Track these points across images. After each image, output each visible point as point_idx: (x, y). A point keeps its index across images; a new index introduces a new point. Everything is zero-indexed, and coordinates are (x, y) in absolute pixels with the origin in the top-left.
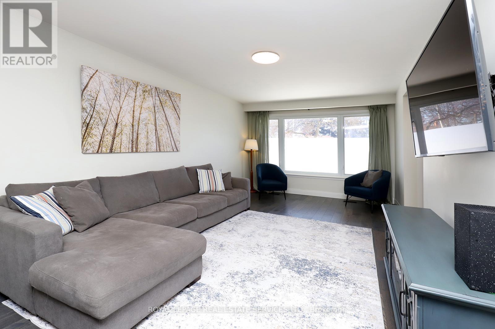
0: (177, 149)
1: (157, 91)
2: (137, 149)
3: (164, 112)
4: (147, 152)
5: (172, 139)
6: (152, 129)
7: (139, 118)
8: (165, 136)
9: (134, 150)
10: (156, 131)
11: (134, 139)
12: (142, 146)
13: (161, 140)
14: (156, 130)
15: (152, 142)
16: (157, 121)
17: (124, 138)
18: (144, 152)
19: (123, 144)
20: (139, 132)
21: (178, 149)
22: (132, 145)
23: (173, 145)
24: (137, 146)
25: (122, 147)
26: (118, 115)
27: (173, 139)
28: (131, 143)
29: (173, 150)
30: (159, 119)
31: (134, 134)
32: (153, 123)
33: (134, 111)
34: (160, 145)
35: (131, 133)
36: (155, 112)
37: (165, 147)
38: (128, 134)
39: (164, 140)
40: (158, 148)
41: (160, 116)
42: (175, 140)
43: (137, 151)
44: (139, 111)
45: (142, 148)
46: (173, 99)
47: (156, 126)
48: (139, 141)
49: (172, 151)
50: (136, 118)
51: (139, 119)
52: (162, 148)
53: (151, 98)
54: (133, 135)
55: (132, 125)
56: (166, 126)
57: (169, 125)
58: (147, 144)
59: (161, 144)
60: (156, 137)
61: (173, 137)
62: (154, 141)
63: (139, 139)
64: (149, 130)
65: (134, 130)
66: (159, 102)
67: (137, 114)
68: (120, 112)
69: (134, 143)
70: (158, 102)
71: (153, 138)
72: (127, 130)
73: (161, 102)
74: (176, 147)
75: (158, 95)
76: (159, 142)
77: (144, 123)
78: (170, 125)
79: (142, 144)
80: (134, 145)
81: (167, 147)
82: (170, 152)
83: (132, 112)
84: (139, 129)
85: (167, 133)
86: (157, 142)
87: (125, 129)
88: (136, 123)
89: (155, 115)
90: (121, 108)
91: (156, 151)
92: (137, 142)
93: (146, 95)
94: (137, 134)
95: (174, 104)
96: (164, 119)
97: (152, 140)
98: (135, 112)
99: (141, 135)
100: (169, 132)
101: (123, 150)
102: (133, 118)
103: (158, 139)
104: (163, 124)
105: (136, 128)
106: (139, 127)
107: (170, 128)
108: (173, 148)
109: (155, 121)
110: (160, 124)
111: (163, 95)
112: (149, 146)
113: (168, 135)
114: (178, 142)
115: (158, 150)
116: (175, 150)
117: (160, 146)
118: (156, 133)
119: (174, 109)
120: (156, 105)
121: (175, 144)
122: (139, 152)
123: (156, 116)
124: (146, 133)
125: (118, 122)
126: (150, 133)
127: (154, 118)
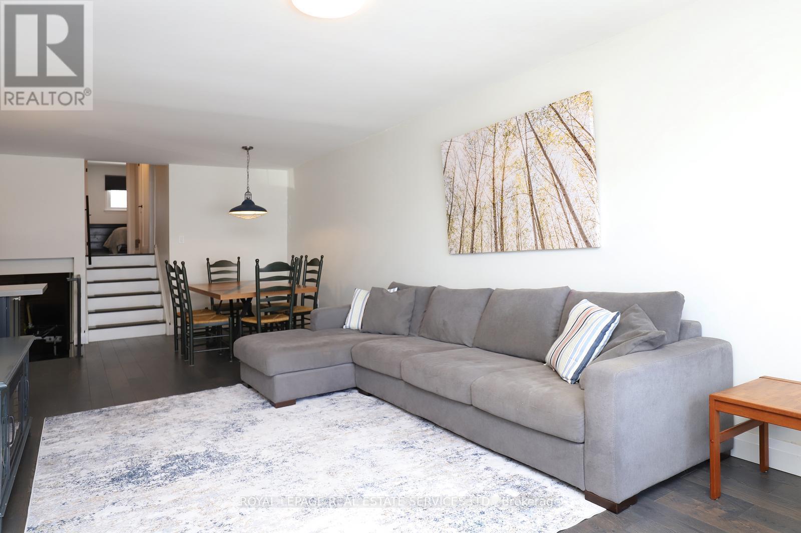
0: (587, 242)
1: (529, 119)
2: (502, 245)
3: (547, 158)
4: (518, 250)
5: (570, 216)
6: (525, 204)
7: (502, 188)
8: (552, 212)
9: (499, 247)
10: (532, 206)
11: (498, 228)
12: (510, 240)
13: (543, 225)
14: (532, 204)
15: (527, 230)
16: (533, 184)
17: (485, 229)
18: (513, 252)
19: (485, 240)
20: (503, 215)
21: (590, 241)
22: (496, 239)
23: (574, 233)
24: (503, 240)
25: (484, 244)
26: (476, 193)
27: (575, 218)
28: (494, 235)
29: (576, 245)
30: (537, 177)
31: (497, 220)
32: (526, 190)
33: (493, 179)
34: (541, 235)
35: (493, 218)
36: (528, 166)
37: (554, 239)
38: (489, 221)
39: (552, 223)
40: (539, 243)
41: (540, 171)
42: (579, 218)
43: (502, 250)
44: (500, 176)
45: (510, 243)
46: (565, 116)
47: (532, 195)
48: (504, 232)
49: (574, 247)
50: (498, 191)
51: (502, 191)
52: (547, 241)
53: (518, 142)
54: (495, 222)
55: (493, 204)
56: (554, 188)
57: (561, 184)
58: (518, 236)
59: (545, 233)
60: (533, 219)
61: (573, 213)
62: (531, 228)
63: (504, 227)
64: (519, 206)
65: (496, 213)
66: (534, 140)
67: (498, 182)
68: (477, 188)
69: (498, 235)
70: (532, 143)
71: (527, 222)
72: (487, 215)
73: (538, 139)
74: (584, 237)
75: (531, 126)
76: (540, 229)
77: (510, 195)
78: (564, 184)
79: (509, 237)
80: (498, 239)
81: (560, 238)
82: (566, 249)
83: (492, 181)
84: (503, 208)
85: (558, 204)
86: (536, 230)
87: (485, 214)
88: (498, 200)
89: (529, 173)
90: (478, 180)
91: (535, 249)
92: (502, 234)
93: (510, 140)
94: (501, 219)
95: (570, 128)
96: (548, 173)
97: (525, 227)
98: (496, 181)
99: (507, 220)
100: (561, 201)
101: (485, 250)
102: (494, 191)
103: (538, 222)
104: (547, 186)
105: (498, 207)
106: (503, 206)
107: (564, 190)
108: (574, 238)
109: (530, 185)
110: (540, 187)
111: (543, 121)
112: (522, 239)
113: (560, 210)
114: (590, 224)
115: (540, 247)
116: (581, 243)
117: (542, 237)
118: (532, 210)
119: (571, 140)
120: (529, 151)
121: (580, 229)
122: (507, 252)
123: (531, 174)
124: (514, 214)
125: (477, 205)
126: (521, 213)
127: (527, 179)
